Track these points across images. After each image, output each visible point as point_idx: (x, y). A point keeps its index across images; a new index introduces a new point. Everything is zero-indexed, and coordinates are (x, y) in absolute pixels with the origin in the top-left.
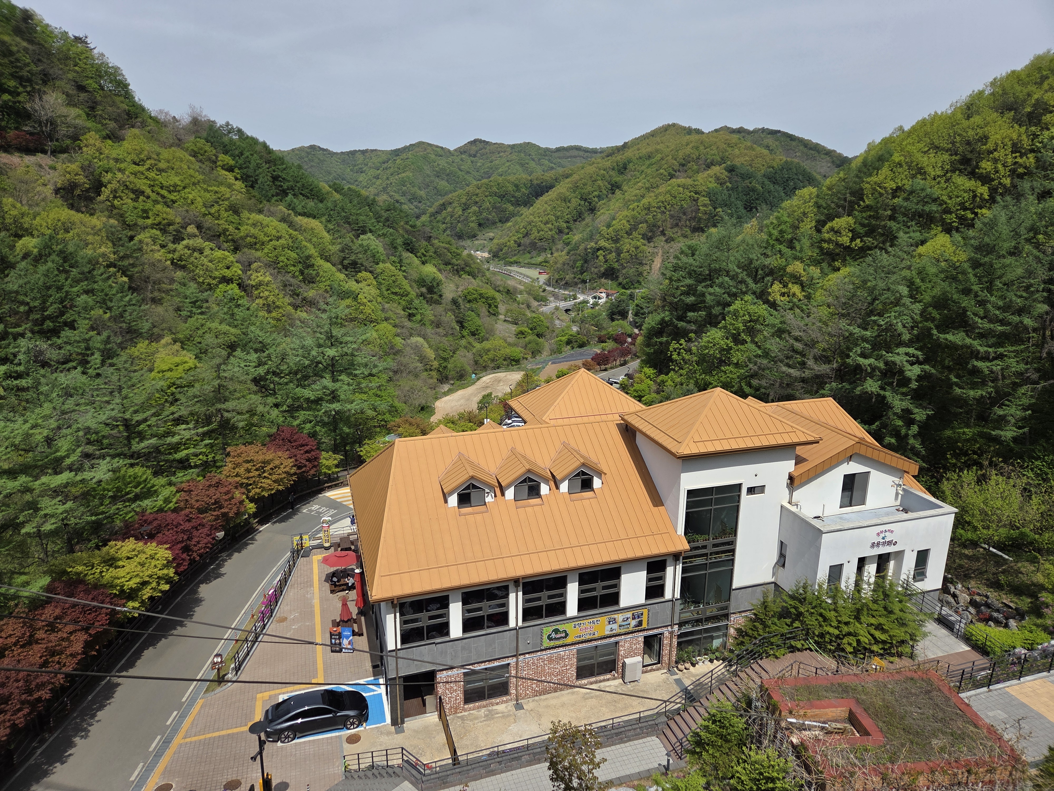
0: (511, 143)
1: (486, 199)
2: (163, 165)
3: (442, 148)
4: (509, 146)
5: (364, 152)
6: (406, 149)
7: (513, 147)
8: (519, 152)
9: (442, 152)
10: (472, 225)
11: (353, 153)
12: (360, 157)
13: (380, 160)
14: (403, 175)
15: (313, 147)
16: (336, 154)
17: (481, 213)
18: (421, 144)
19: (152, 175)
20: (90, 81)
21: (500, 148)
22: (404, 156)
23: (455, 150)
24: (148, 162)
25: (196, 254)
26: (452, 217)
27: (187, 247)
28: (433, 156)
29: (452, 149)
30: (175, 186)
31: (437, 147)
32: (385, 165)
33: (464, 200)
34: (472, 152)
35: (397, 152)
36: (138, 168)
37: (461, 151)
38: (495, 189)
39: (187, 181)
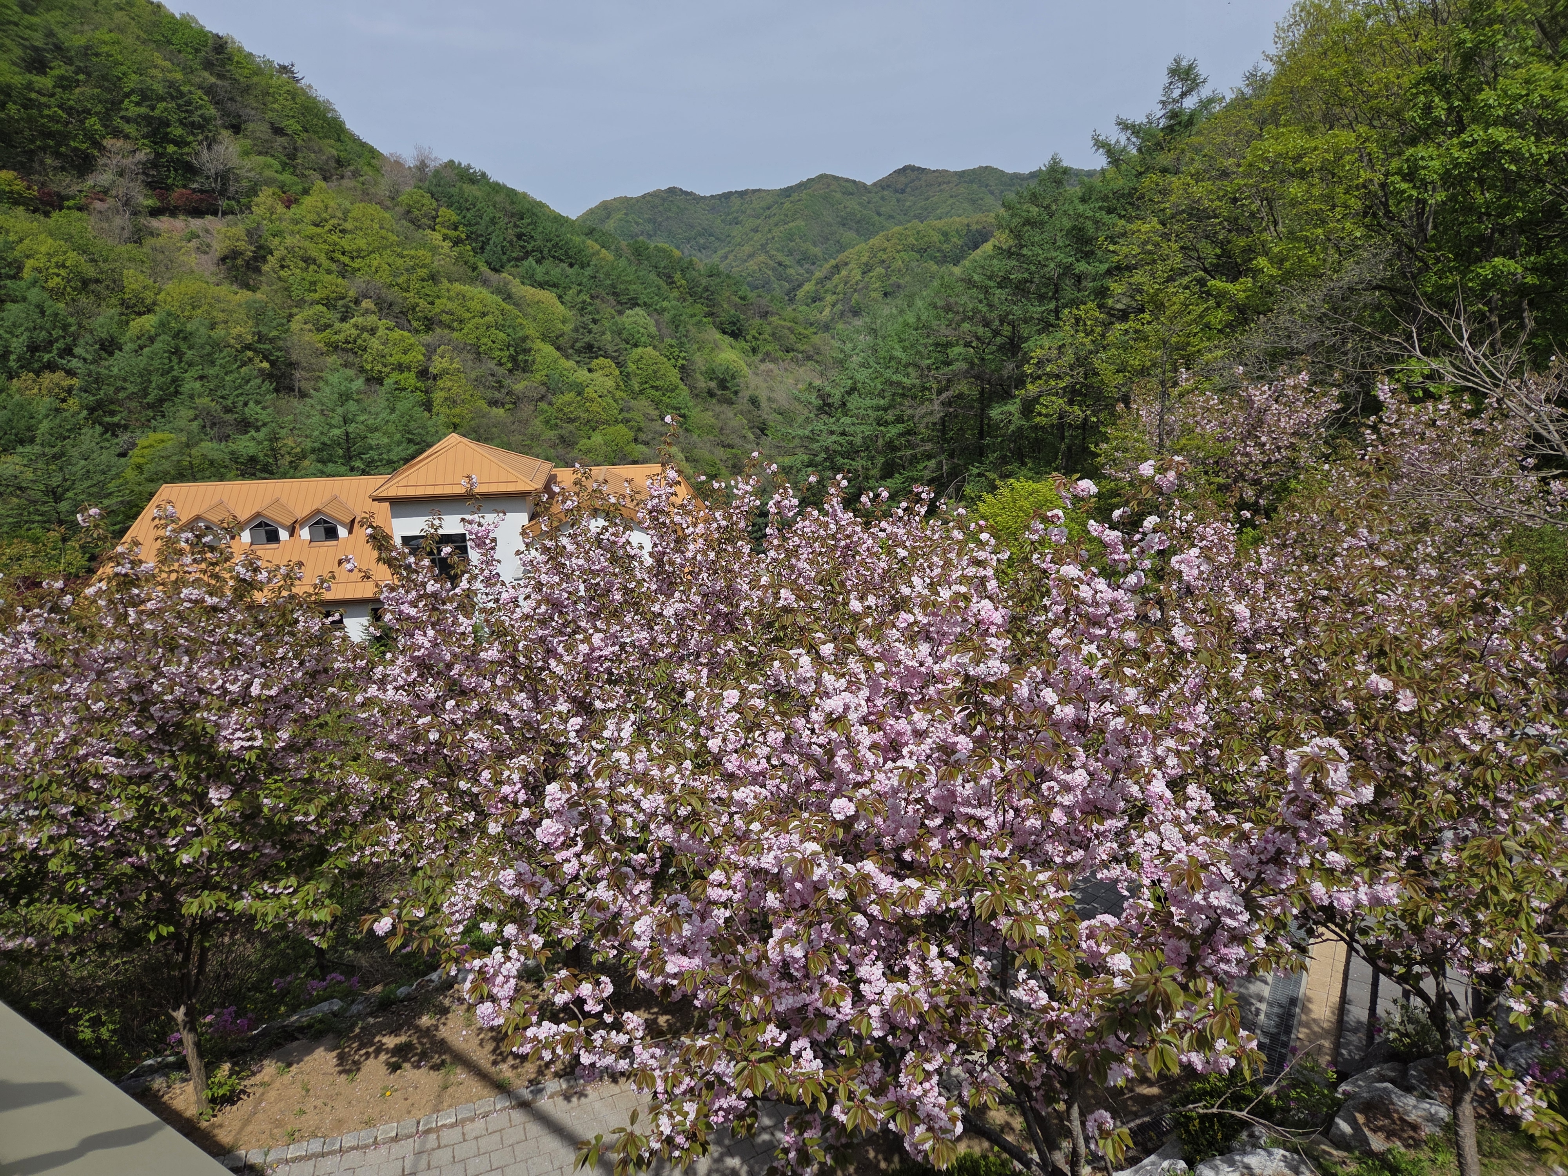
0: (959, 169)
1: (897, 256)
2: (348, 226)
3: (854, 182)
4: (956, 173)
5: (742, 194)
6: (801, 186)
7: (962, 175)
8: (971, 182)
9: (854, 188)
10: (874, 295)
11: (727, 196)
12: (736, 202)
13: (763, 204)
14: (791, 225)
15: (672, 191)
16: (704, 198)
17: (888, 276)
18: (822, 177)
19: (334, 238)
20: (291, 121)
21: (941, 177)
22: (795, 196)
23: (875, 184)
24: (332, 222)
25: (365, 335)
26: (846, 283)
27: (356, 326)
28: (838, 195)
29: (869, 183)
30: (359, 250)
31: (847, 180)
32: (768, 212)
33: (864, 259)
34: (900, 186)
35: (787, 192)
36: (319, 230)
37: (883, 185)
38: (912, 240)
39: (376, 244)
